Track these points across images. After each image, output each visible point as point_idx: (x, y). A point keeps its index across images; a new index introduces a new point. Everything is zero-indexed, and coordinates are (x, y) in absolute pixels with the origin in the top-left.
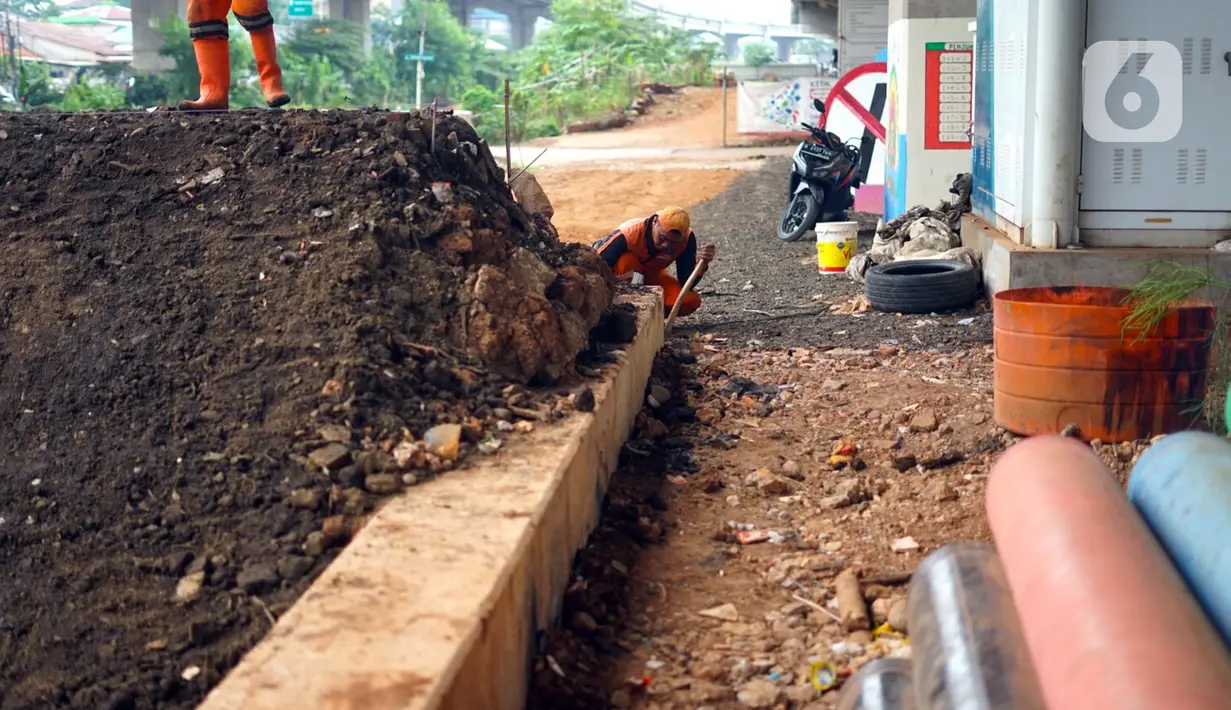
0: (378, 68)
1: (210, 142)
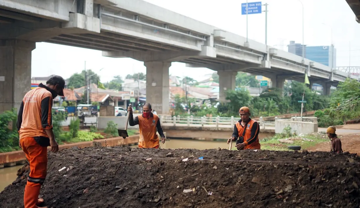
0: (286, 101)
1: (285, 174)
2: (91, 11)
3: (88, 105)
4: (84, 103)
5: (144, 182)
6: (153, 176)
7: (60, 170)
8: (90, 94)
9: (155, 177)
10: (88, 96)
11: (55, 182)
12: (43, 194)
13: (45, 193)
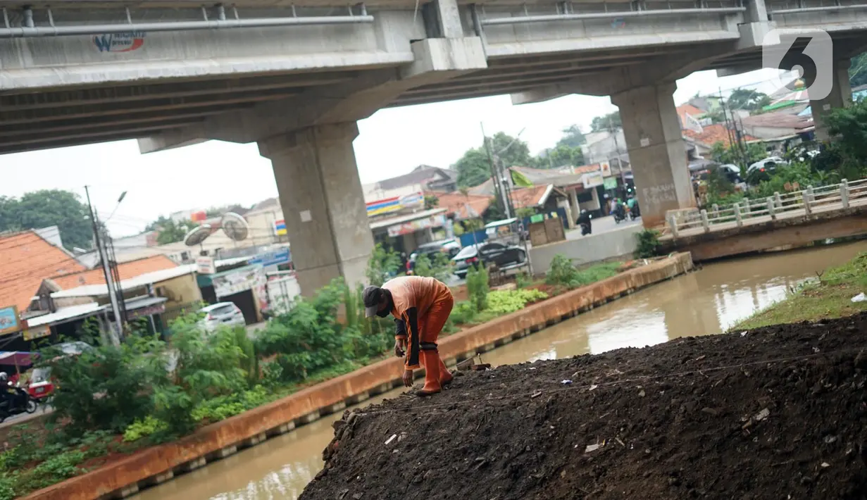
1: (762, 385)
2: (458, 26)
3: (510, 220)
4: (499, 216)
5: (522, 442)
6: (537, 429)
7: (387, 443)
8: (508, 192)
9: (542, 429)
10: (505, 199)
11: (379, 467)
12: (363, 491)
13: (366, 488)
